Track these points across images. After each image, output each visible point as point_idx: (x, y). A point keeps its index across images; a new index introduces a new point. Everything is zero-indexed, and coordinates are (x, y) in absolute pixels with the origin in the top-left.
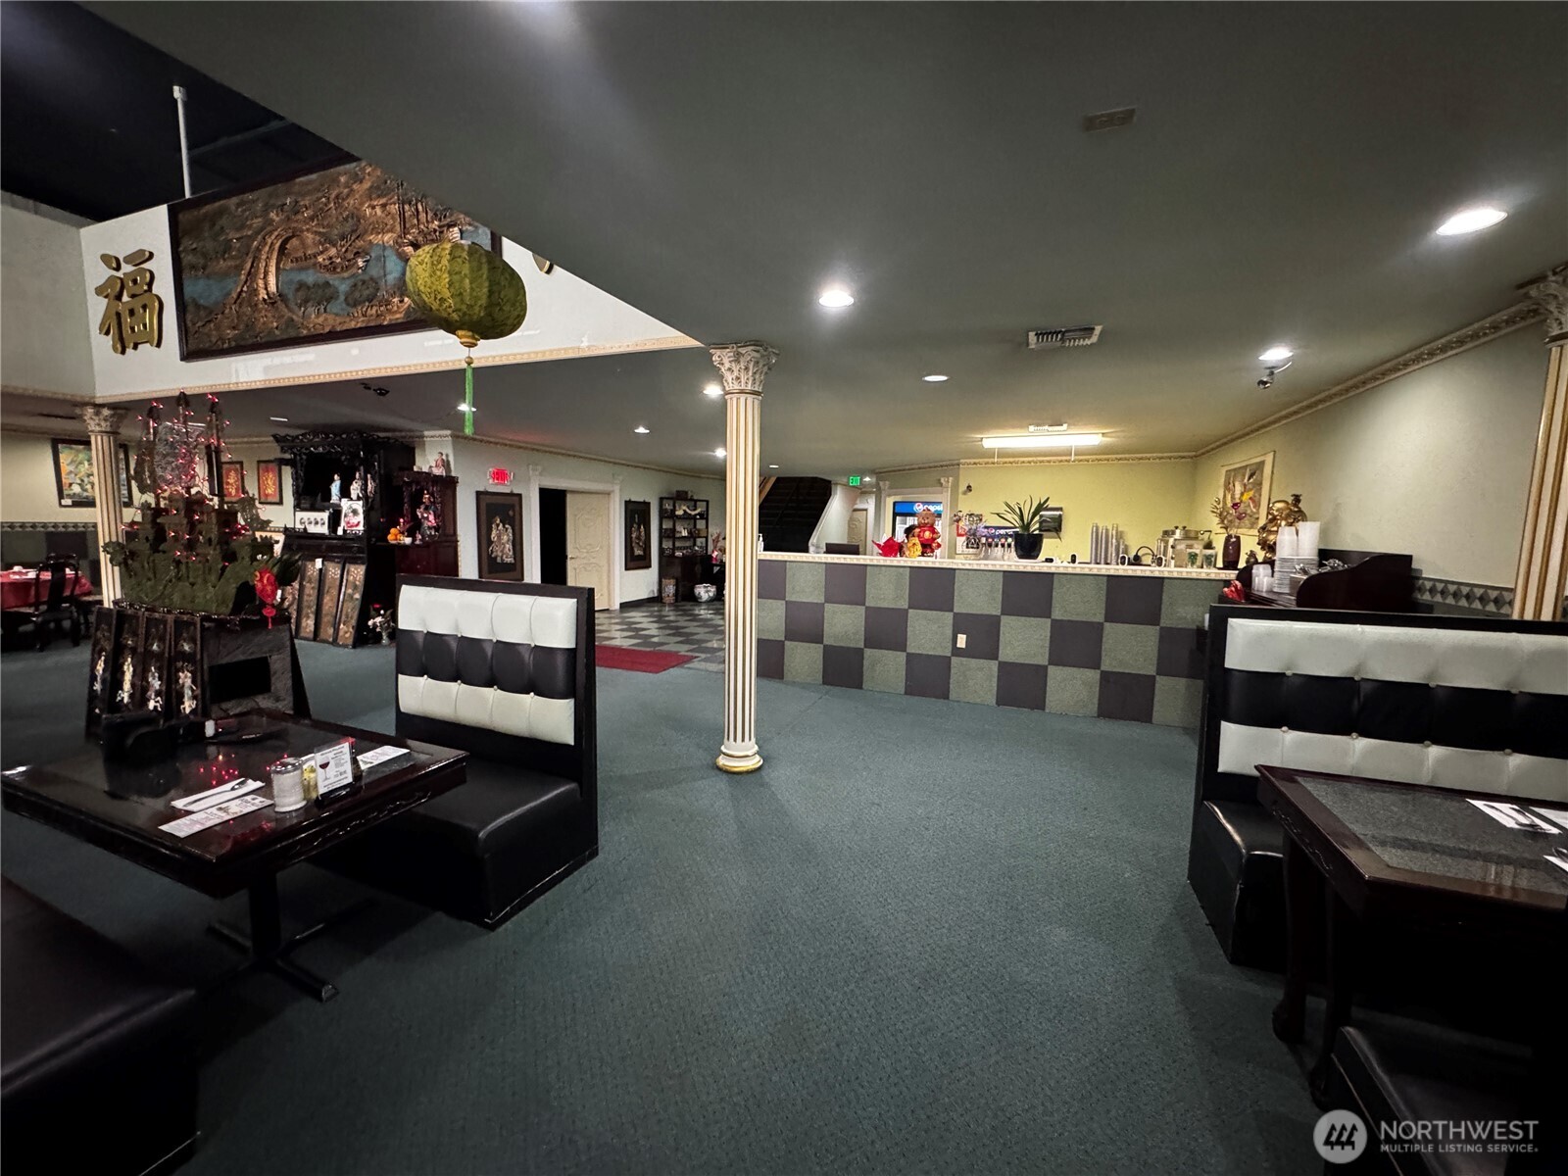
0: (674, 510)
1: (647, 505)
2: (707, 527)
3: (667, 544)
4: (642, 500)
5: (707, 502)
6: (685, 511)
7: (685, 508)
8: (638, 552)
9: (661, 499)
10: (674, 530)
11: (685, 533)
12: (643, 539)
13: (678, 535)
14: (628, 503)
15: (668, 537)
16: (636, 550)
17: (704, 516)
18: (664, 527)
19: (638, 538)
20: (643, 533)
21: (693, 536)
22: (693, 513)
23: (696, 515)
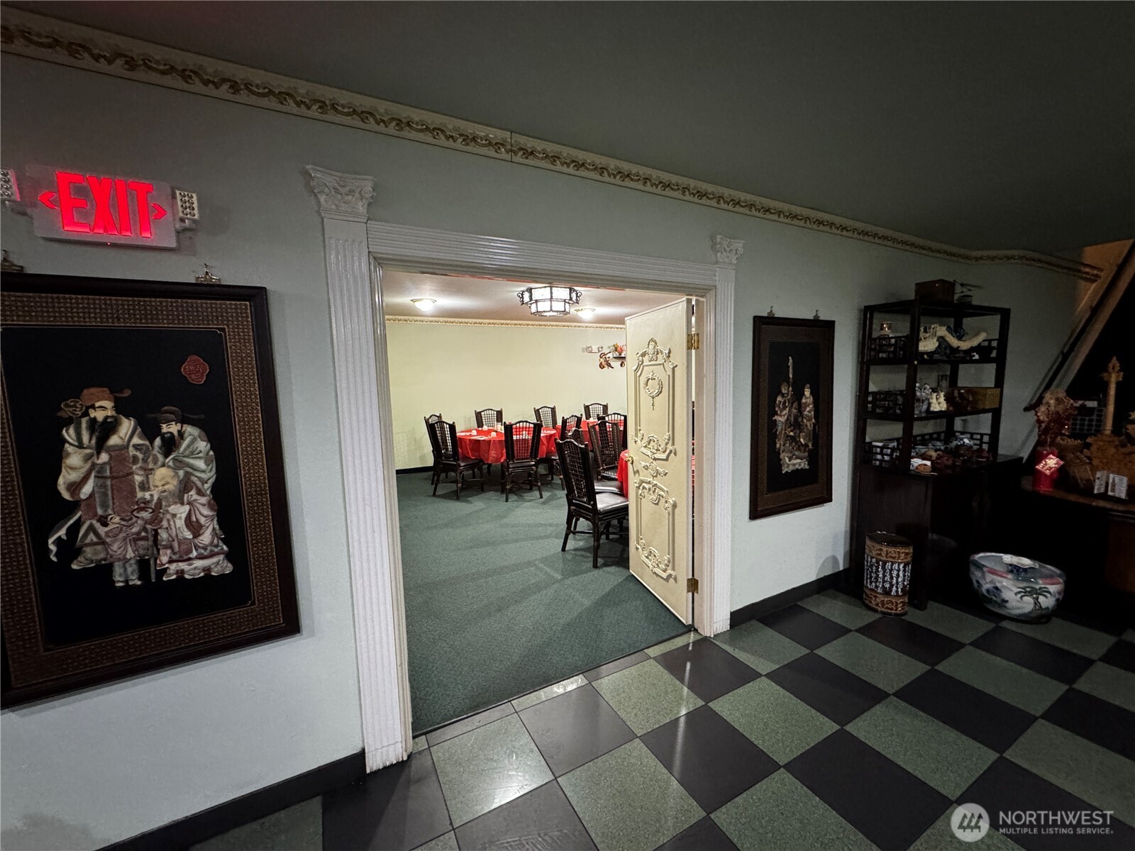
0: (914, 338)
1: (825, 329)
2: (1000, 382)
3: (883, 433)
4: (810, 316)
5: (1005, 314)
6: (941, 340)
7: (942, 331)
8: (793, 463)
9: (868, 314)
10: (909, 395)
11: (939, 404)
12: (809, 424)
13: (920, 409)
14: (762, 324)
15: (887, 416)
16: (785, 457)
17: (995, 354)
18: (872, 388)
19: (796, 424)
20: (809, 410)
21: (962, 404)
22: (964, 345)
23: (972, 349)
